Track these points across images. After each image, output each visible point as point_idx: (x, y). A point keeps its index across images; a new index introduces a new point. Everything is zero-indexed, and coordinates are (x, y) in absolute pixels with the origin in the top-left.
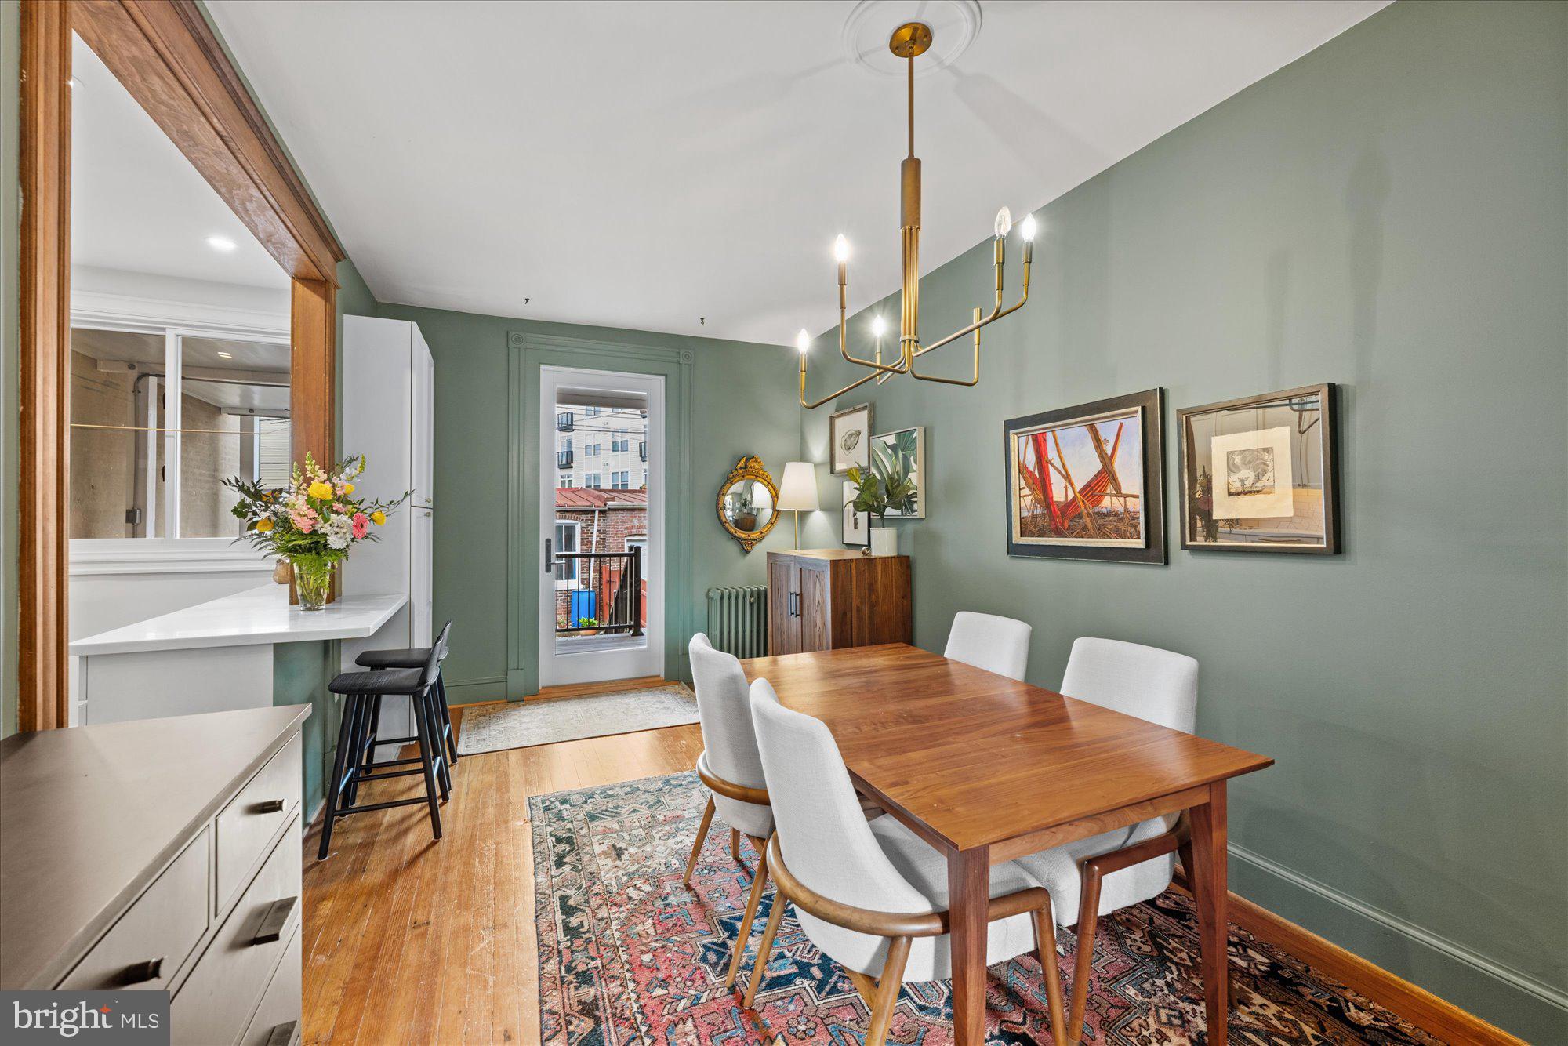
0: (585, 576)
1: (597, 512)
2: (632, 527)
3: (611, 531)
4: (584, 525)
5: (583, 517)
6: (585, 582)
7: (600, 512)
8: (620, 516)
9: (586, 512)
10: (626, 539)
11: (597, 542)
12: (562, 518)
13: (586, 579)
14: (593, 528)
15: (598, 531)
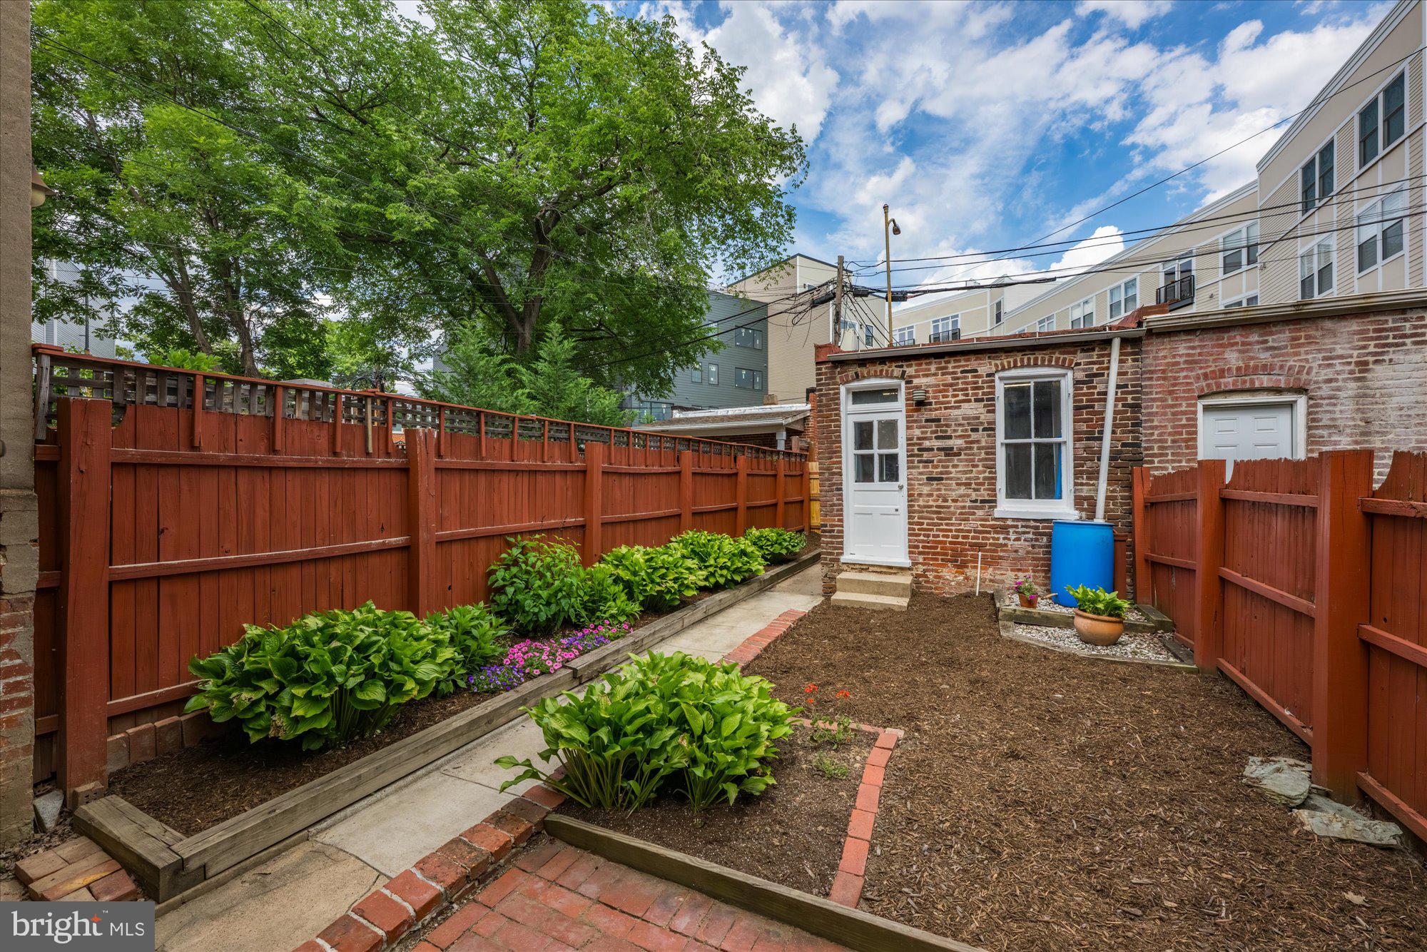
0: (1085, 491)
1: (1116, 343)
2: (1222, 373)
3: (1155, 388)
4: (1081, 375)
5: (1080, 357)
6: (1085, 503)
7: (1125, 341)
8: (1182, 348)
9: (1086, 346)
10: (1200, 405)
11: (1116, 412)
12: (1029, 366)
13: (1086, 498)
14: (1107, 382)
15: (1118, 387)
